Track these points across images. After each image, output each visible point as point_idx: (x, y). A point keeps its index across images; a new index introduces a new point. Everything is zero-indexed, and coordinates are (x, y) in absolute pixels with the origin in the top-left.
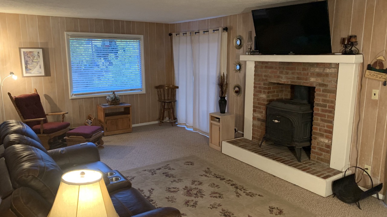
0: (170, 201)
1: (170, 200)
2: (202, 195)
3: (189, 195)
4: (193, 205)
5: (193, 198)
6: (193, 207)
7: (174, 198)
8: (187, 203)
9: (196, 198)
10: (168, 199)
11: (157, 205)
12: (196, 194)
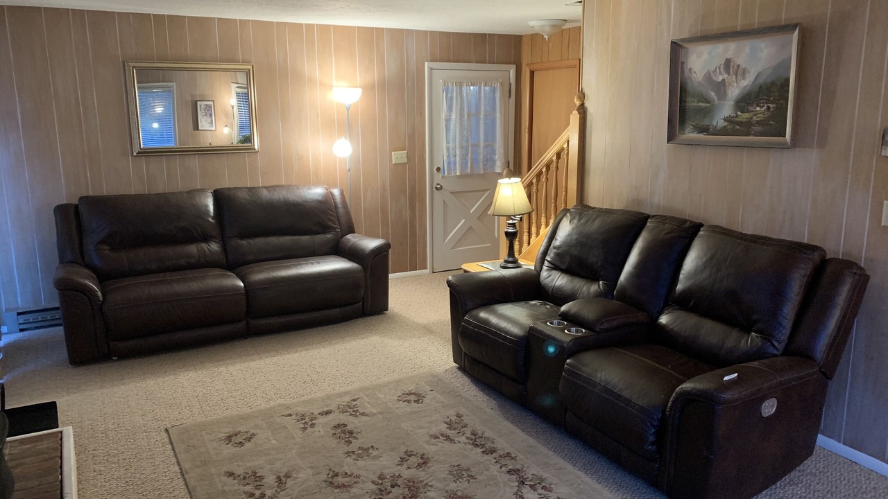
0: (466, 470)
1: (463, 472)
2: (380, 482)
3: (414, 482)
4: (410, 456)
5: (406, 474)
6: (413, 451)
7: (455, 477)
8: (424, 462)
9: (397, 474)
10: (469, 476)
11: (495, 461)
12: (393, 486)
